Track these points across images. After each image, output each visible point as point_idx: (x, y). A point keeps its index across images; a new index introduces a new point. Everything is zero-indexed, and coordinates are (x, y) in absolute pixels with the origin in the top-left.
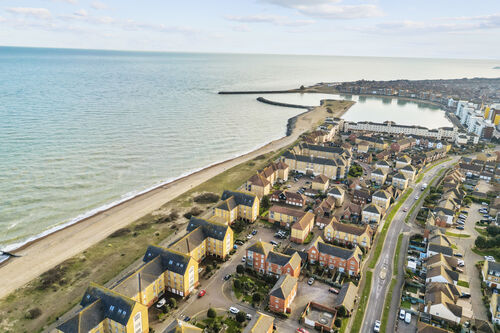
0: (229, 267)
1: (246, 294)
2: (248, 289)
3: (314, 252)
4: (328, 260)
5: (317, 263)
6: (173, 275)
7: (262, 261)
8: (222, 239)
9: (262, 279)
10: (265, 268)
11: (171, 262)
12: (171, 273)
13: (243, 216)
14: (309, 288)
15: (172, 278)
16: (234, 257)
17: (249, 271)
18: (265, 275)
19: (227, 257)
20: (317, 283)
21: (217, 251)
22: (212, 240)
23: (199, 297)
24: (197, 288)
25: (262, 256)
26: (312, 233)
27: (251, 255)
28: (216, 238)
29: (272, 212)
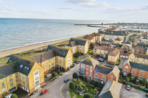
0: (68, 75)
1: (78, 94)
2: (80, 90)
3: (127, 67)
4: (138, 73)
5: (129, 75)
6: (22, 76)
7: (91, 71)
8: (64, 57)
9: (91, 83)
10: (93, 75)
11: (21, 66)
12: (21, 74)
13: (80, 51)
14: (128, 92)
15: (22, 78)
16: (72, 69)
17: (82, 78)
18: (93, 81)
19: (68, 69)
20: (133, 89)
21: (62, 65)
22: (59, 58)
23: (42, 94)
24: (42, 87)
25: (91, 67)
26: (119, 60)
27: (83, 66)
28: (61, 56)
29: (96, 50)
